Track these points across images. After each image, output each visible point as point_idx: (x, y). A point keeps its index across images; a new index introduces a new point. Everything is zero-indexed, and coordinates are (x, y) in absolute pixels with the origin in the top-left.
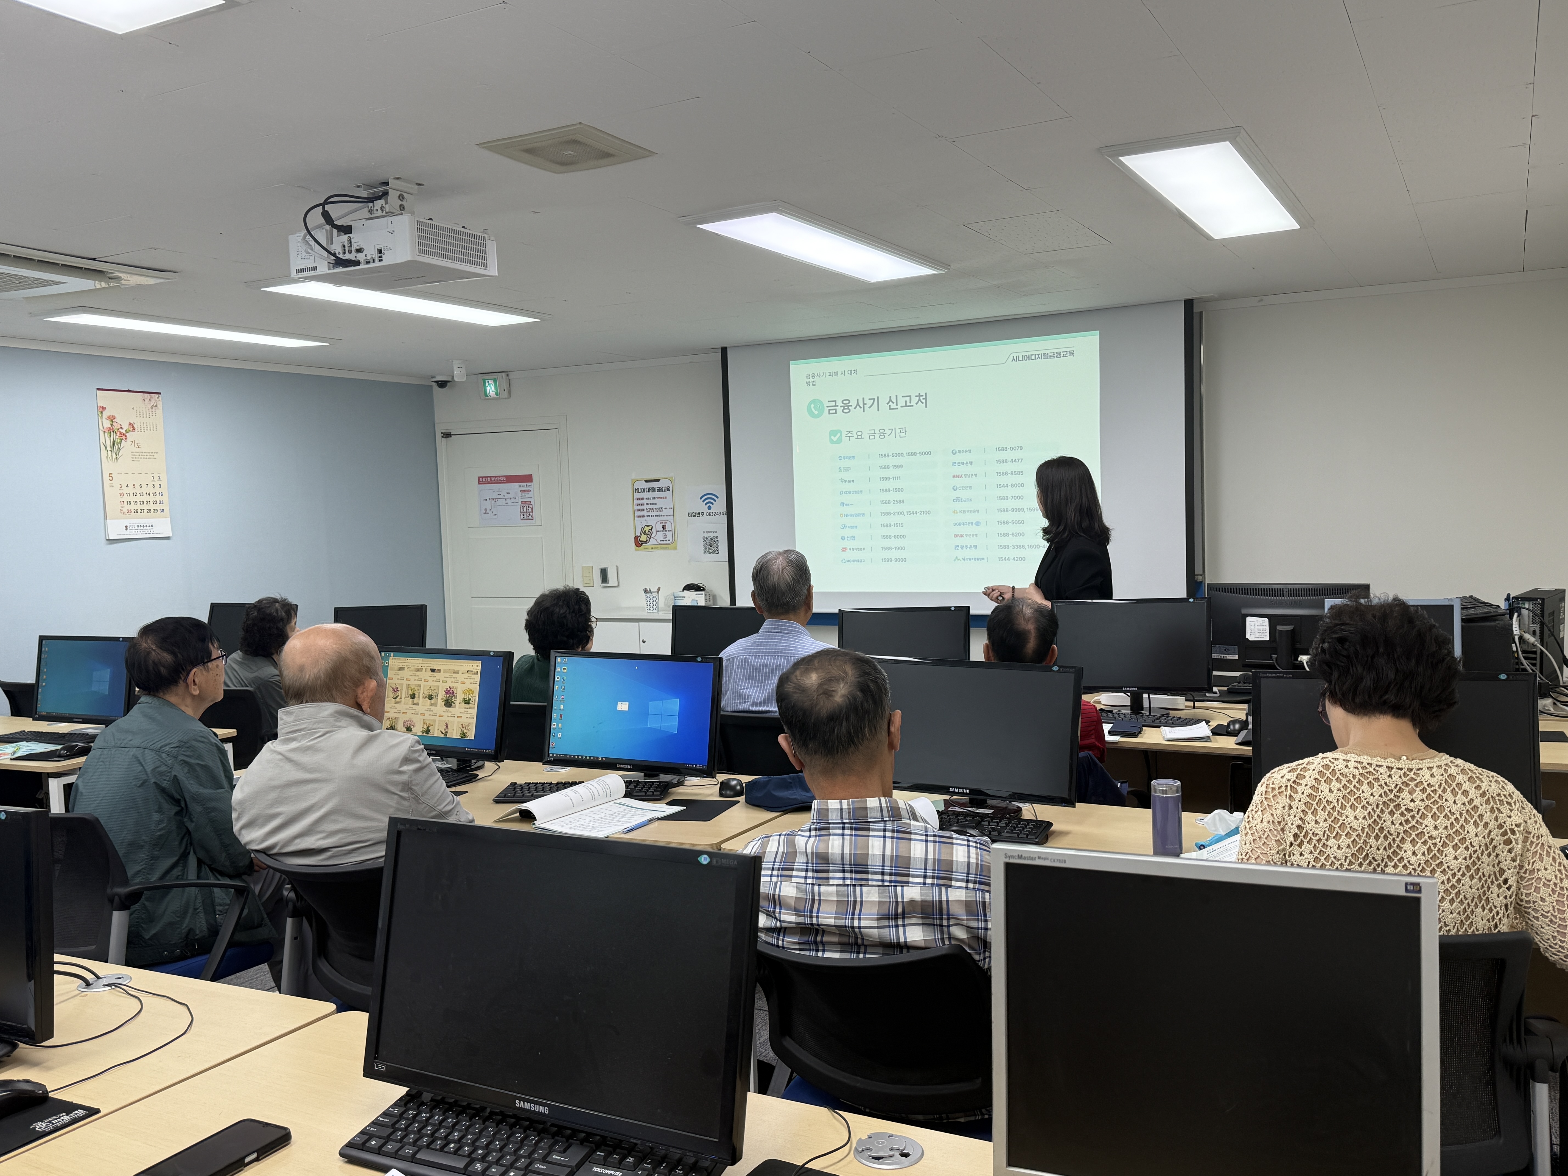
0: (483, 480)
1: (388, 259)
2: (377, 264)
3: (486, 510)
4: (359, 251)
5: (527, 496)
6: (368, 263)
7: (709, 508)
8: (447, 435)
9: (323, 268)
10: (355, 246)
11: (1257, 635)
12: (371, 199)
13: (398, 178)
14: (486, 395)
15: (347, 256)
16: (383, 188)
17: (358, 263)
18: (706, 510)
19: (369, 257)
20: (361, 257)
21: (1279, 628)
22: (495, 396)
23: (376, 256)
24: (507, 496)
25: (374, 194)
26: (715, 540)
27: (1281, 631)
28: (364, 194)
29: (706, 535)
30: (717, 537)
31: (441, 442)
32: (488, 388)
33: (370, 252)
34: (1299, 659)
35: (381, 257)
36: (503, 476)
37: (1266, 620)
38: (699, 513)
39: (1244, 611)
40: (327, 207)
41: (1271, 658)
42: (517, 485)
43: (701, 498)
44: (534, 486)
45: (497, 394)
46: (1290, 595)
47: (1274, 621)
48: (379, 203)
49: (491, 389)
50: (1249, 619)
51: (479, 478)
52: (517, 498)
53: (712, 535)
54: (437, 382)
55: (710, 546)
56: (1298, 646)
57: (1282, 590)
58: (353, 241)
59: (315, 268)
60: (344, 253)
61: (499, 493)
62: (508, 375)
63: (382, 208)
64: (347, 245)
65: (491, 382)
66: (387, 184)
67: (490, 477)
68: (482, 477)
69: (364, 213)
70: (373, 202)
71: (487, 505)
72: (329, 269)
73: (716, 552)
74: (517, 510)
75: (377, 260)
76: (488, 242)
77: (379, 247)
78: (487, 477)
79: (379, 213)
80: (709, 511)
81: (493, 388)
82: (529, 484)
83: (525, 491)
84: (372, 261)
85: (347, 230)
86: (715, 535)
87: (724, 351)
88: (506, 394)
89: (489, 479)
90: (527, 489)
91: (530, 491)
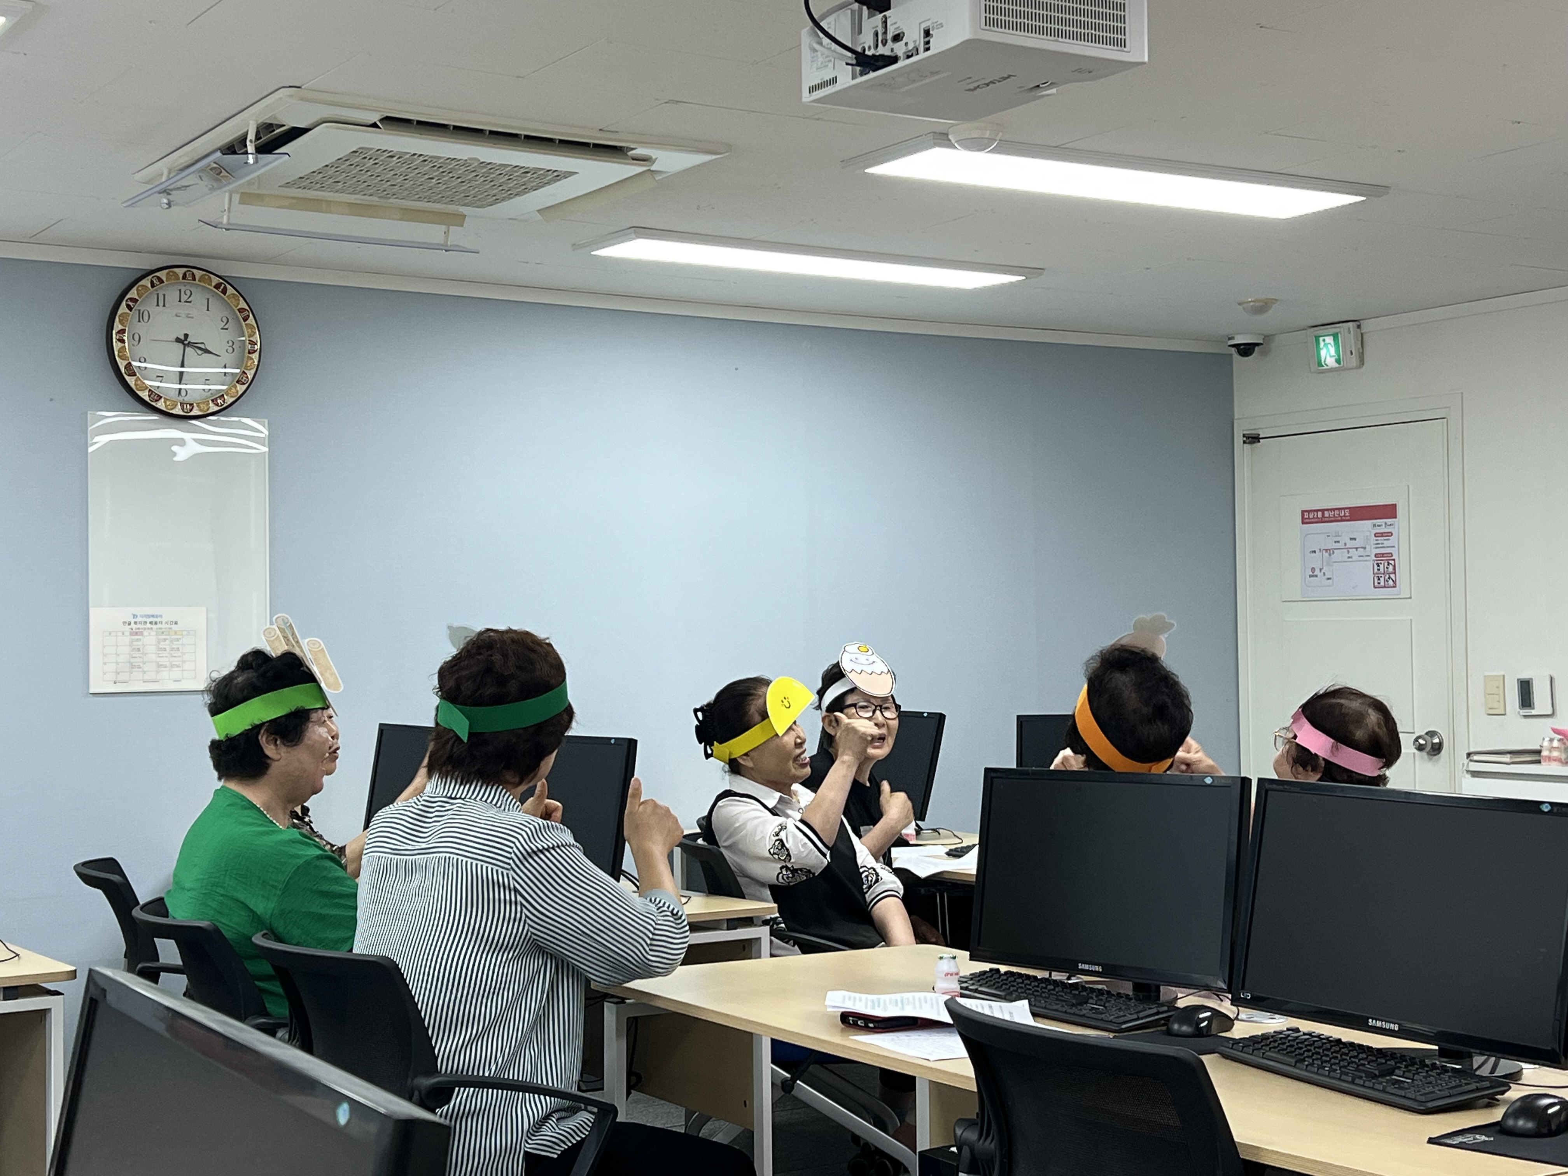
0: (1309, 517)
1: (938, 44)
2: (923, 55)
3: (1313, 570)
4: (897, 38)
5: (1386, 543)
6: (909, 57)
8: (1253, 439)
9: (845, 78)
10: (892, 31)
14: (1320, 364)
15: (882, 50)
20: (900, 49)
24: (1350, 544)
32: (1323, 353)
33: (914, 37)
36: (1344, 509)
42: (1369, 523)
44: (1399, 525)
45: (1338, 361)
51: (1303, 512)
52: (1368, 548)
58: (889, 22)
59: (834, 80)
60: (877, 46)
61: (1337, 539)
64: (880, 31)
65: (1329, 340)
67: (1323, 511)
68: (1309, 511)
71: (1316, 561)
72: (853, 78)
74: (1366, 569)
75: (922, 48)
78: (1317, 511)
81: (1332, 351)
82: (1389, 521)
83: (1382, 535)
84: (914, 52)
88: (1354, 361)
89: (1320, 514)
90: (1387, 530)
91: (1392, 534)
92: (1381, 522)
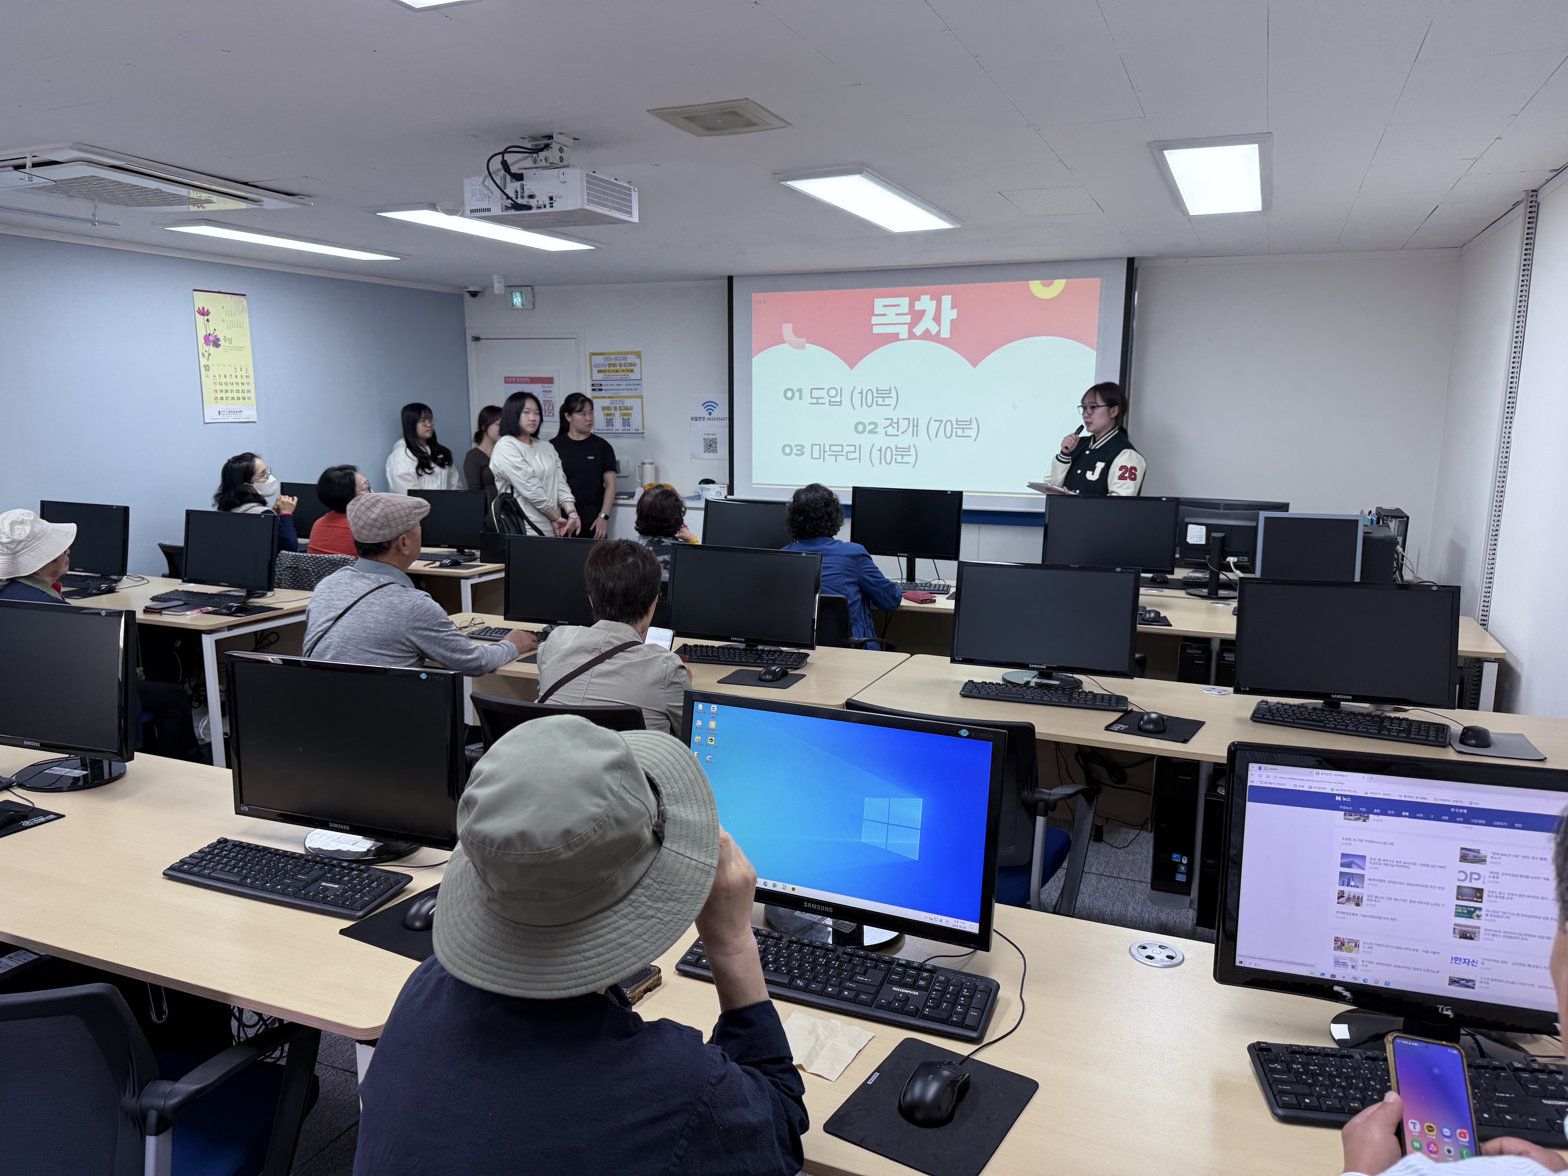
0: (508, 380)
1: (558, 207)
2: (548, 209)
4: (531, 197)
5: (549, 396)
6: (539, 208)
7: (710, 414)
8: (477, 339)
9: (497, 211)
10: (526, 194)
11: (1196, 539)
12: (536, 151)
13: (561, 134)
14: (513, 305)
15: (520, 201)
16: (546, 141)
17: (529, 208)
18: (707, 416)
19: (541, 203)
20: (533, 202)
21: (1214, 534)
22: (521, 307)
23: (547, 202)
25: (536, 145)
26: (714, 441)
27: (1214, 538)
28: (529, 145)
29: (706, 437)
30: (716, 439)
31: (471, 345)
32: (515, 300)
33: (542, 198)
34: (1227, 560)
35: (552, 203)
36: (527, 378)
37: (1204, 528)
38: (700, 418)
39: (1187, 520)
40: (507, 157)
41: (1205, 558)
42: (540, 386)
43: (703, 405)
44: (555, 387)
45: (523, 305)
46: (1224, 509)
47: (1210, 529)
48: (542, 155)
49: (517, 300)
50: (1190, 526)
51: (505, 378)
53: (711, 437)
54: (470, 292)
55: (710, 445)
56: (1227, 549)
57: (1219, 504)
58: (525, 188)
59: (489, 210)
60: (517, 198)
62: (532, 289)
63: (546, 159)
64: (519, 190)
65: (518, 294)
66: (550, 137)
67: (516, 378)
68: (509, 377)
69: (529, 163)
70: (537, 153)
72: (502, 211)
73: (715, 451)
75: (548, 206)
76: (633, 193)
77: (551, 195)
78: (513, 378)
79: (543, 164)
80: (709, 417)
81: (520, 300)
82: (550, 385)
83: (546, 391)
84: (543, 206)
85: (519, 177)
86: (714, 437)
87: (730, 279)
88: (531, 306)
90: (549, 389)
91: (551, 391)
92: (546, 385)
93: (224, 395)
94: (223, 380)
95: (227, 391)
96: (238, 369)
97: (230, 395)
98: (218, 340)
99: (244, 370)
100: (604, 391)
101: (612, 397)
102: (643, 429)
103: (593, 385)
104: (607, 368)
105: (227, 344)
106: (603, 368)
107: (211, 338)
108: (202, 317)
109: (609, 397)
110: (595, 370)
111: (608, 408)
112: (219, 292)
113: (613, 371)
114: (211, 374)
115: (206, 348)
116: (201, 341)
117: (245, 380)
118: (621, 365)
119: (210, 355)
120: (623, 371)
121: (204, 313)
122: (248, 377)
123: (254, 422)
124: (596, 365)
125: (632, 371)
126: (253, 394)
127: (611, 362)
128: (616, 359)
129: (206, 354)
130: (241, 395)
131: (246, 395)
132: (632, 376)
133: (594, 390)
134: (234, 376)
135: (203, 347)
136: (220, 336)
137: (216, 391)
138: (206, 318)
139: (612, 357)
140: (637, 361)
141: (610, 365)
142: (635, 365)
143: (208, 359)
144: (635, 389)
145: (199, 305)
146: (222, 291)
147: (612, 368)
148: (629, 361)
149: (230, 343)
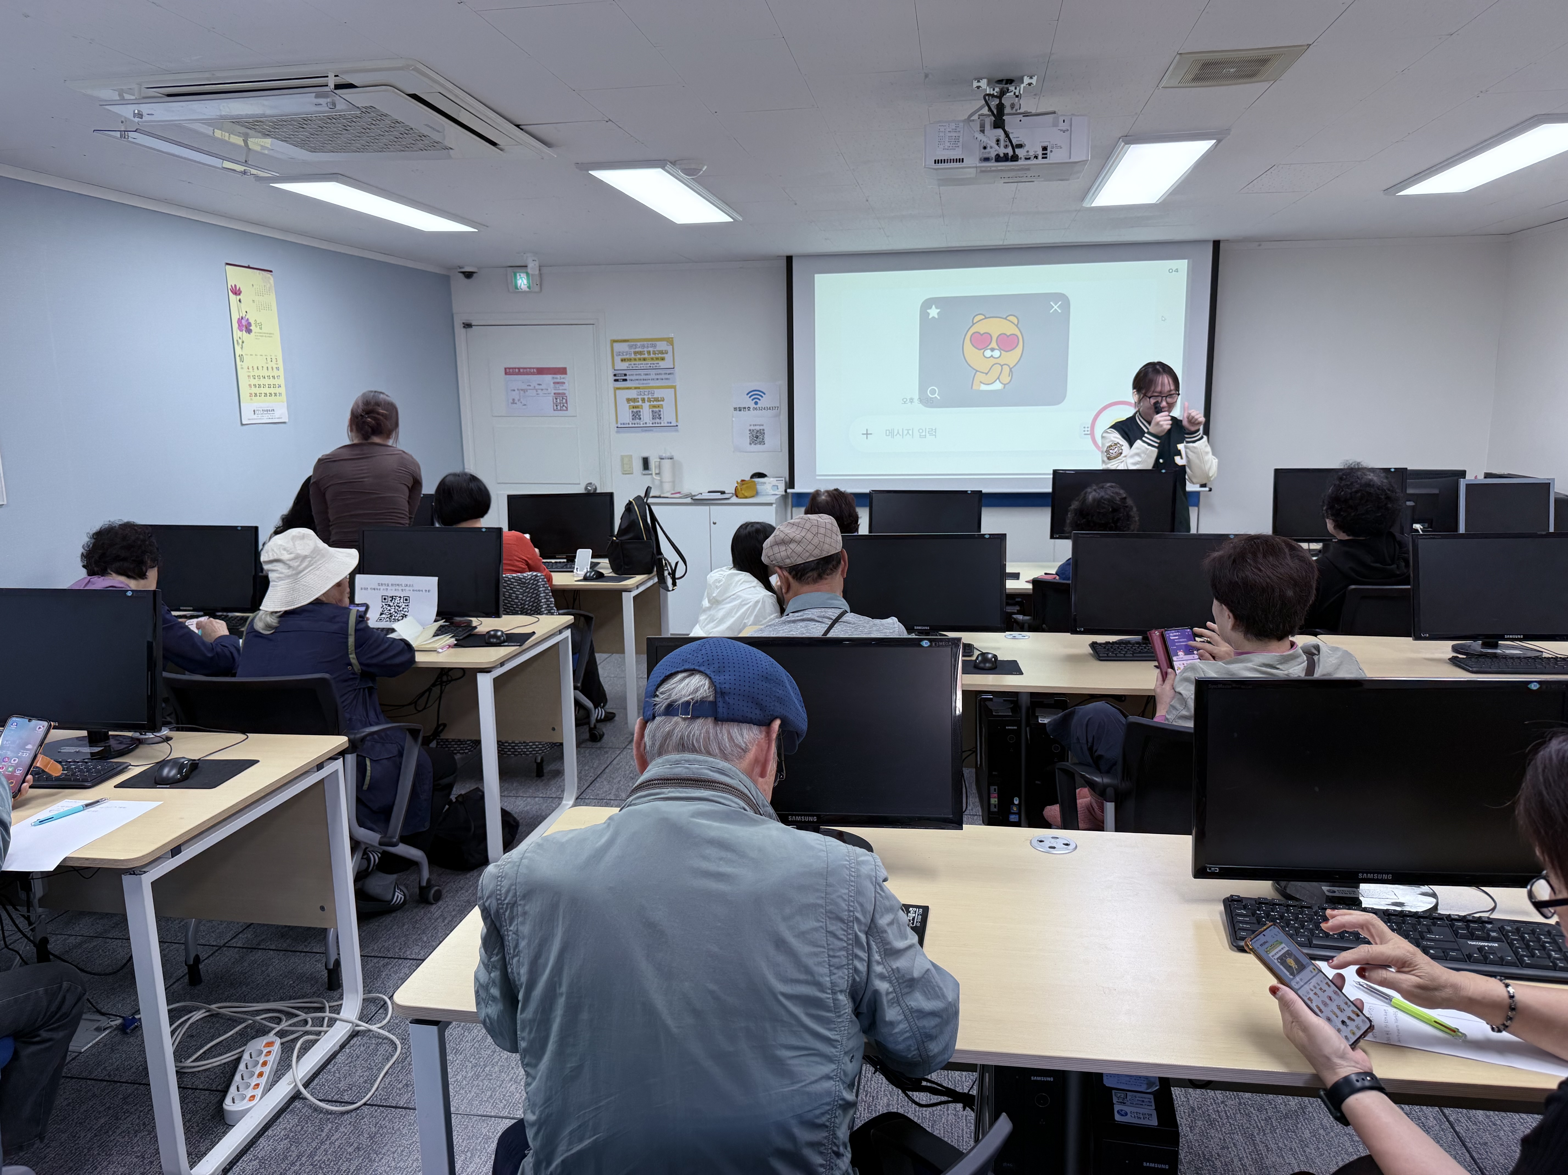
1: (1056, 158)
2: (1041, 160)
3: (514, 400)
4: (1018, 146)
5: (561, 388)
6: (1028, 159)
7: (756, 403)
8: (468, 326)
14: (516, 288)
17: (1014, 159)
19: (1032, 153)
20: (1020, 153)
22: (528, 290)
23: (1040, 152)
24: (537, 387)
26: (761, 432)
29: (752, 428)
30: (763, 430)
31: (460, 331)
32: (519, 282)
33: (1033, 148)
35: (1046, 154)
36: (534, 368)
38: (745, 408)
42: (551, 376)
43: (748, 394)
44: (568, 378)
45: (529, 287)
49: (522, 282)
51: (505, 369)
52: (549, 390)
53: (758, 428)
54: (463, 273)
55: (757, 437)
58: (1011, 135)
59: (961, 160)
60: (999, 147)
61: (529, 384)
62: (540, 270)
65: (524, 275)
68: (510, 368)
71: (515, 395)
72: (979, 162)
73: (762, 442)
74: (549, 401)
75: (1040, 157)
77: (1045, 144)
78: (515, 368)
81: (525, 282)
82: (562, 376)
83: (558, 383)
84: (1034, 157)
86: (761, 428)
87: (789, 259)
88: (537, 289)
89: (517, 370)
90: (562, 380)
91: (564, 383)
92: (558, 376)
93: (257, 391)
94: (256, 373)
95: (260, 386)
96: (269, 360)
97: (263, 390)
98: (249, 324)
99: (274, 360)
100: (628, 381)
101: (639, 388)
102: (677, 421)
103: (615, 375)
104: (633, 356)
105: (258, 329)
106: (628, 357)
107: (244, 322)
108: (235, 296)
109: (636, 388)
110: (618, 359)
111: (635, 400)
112: (249, 267)
113: (640, 359)
114: (245, 365)
115: (240, 333)
116: (235, 325)
117: (276, 373)
118: (649, 353)
119: (243, 342)
120: (652, 359)
121: (237, 292)
122: (278, 369)
123: (284, 423)
124: (619, 354)
125: (663, 359)
126: (283, 390)
127: (637, 350)
128: (643, 346)
129: (240, 341)
130: (272, 391)
131: (277, 390)
132: (662, 364)
133: (616, 380)
134: (265, 368)
135: (237, 333)
136: (252, 321)
137: (250, 385)
138: (238, 297)
139: (639, 344)
140: (669, 349)
141: (635, 353)
142: (666, 353)
143: (242, 348)
144: (667, 379)
145: (231, 283)
146: (251, 266)
147: (639, 356)
148: (658, 348)
149: (261, 328)
